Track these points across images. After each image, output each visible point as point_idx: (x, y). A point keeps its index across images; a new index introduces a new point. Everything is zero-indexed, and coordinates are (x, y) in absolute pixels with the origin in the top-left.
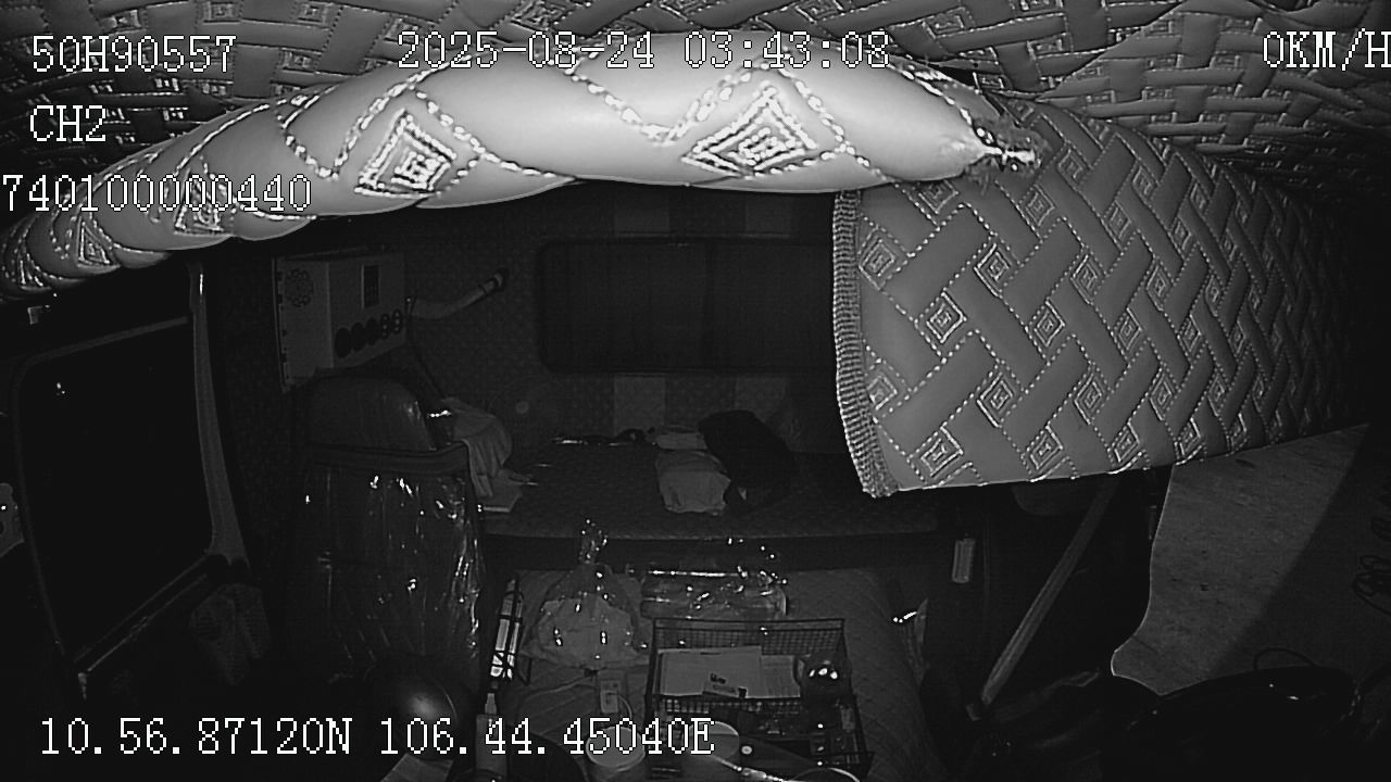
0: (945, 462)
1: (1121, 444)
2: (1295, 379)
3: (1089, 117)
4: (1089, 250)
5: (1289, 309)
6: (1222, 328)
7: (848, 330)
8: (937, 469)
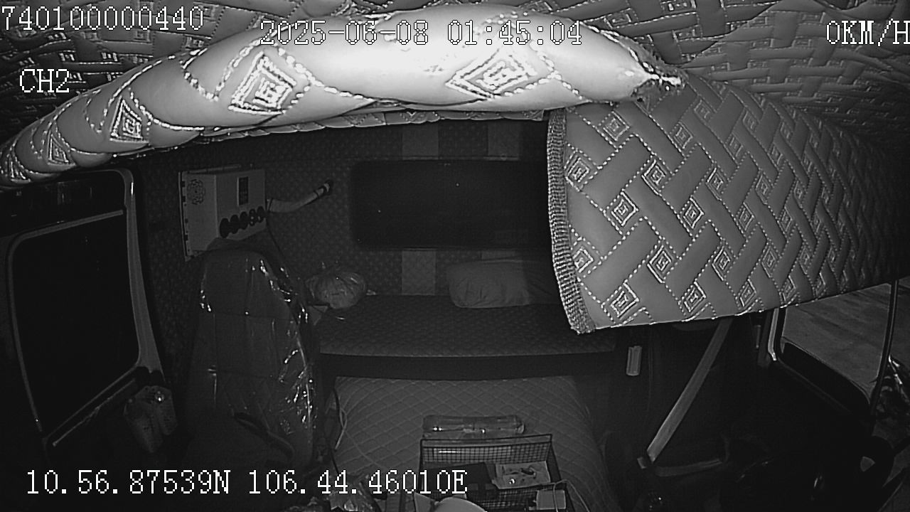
0: (627, 307)
1: (745, 294)
2: (854, 249)
3: (712, 80)
4: (717, 165)
5: (848, 204)
6: (806, 216)
7: (559, 219)
8: (622, 312)
